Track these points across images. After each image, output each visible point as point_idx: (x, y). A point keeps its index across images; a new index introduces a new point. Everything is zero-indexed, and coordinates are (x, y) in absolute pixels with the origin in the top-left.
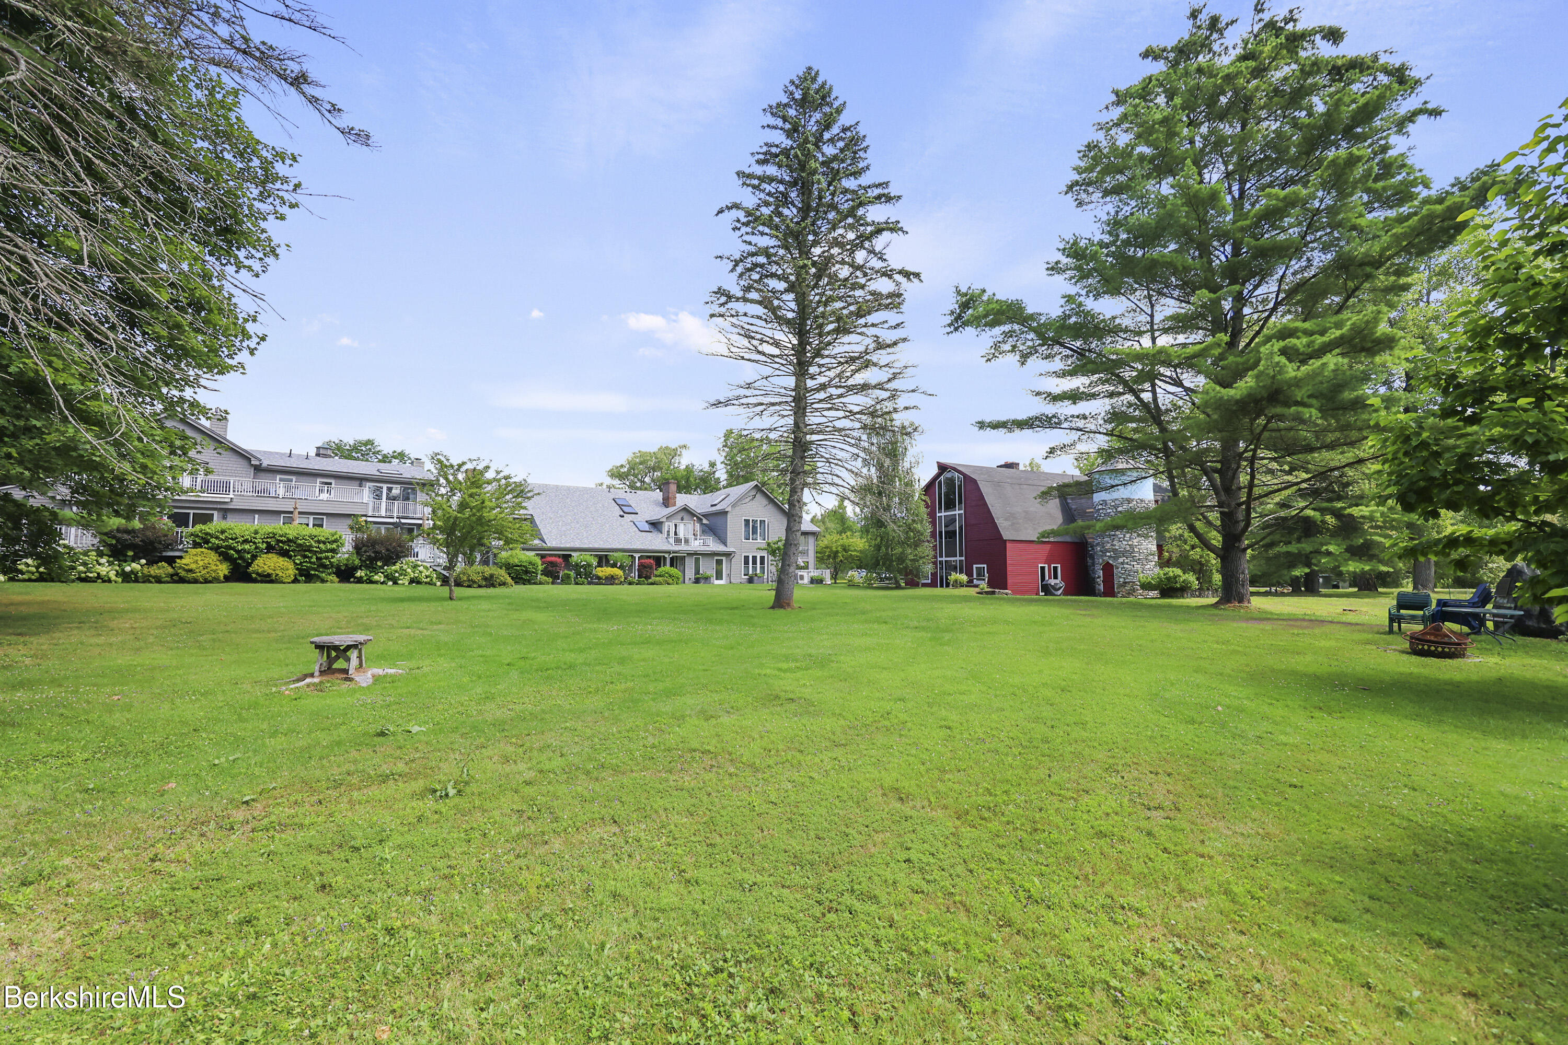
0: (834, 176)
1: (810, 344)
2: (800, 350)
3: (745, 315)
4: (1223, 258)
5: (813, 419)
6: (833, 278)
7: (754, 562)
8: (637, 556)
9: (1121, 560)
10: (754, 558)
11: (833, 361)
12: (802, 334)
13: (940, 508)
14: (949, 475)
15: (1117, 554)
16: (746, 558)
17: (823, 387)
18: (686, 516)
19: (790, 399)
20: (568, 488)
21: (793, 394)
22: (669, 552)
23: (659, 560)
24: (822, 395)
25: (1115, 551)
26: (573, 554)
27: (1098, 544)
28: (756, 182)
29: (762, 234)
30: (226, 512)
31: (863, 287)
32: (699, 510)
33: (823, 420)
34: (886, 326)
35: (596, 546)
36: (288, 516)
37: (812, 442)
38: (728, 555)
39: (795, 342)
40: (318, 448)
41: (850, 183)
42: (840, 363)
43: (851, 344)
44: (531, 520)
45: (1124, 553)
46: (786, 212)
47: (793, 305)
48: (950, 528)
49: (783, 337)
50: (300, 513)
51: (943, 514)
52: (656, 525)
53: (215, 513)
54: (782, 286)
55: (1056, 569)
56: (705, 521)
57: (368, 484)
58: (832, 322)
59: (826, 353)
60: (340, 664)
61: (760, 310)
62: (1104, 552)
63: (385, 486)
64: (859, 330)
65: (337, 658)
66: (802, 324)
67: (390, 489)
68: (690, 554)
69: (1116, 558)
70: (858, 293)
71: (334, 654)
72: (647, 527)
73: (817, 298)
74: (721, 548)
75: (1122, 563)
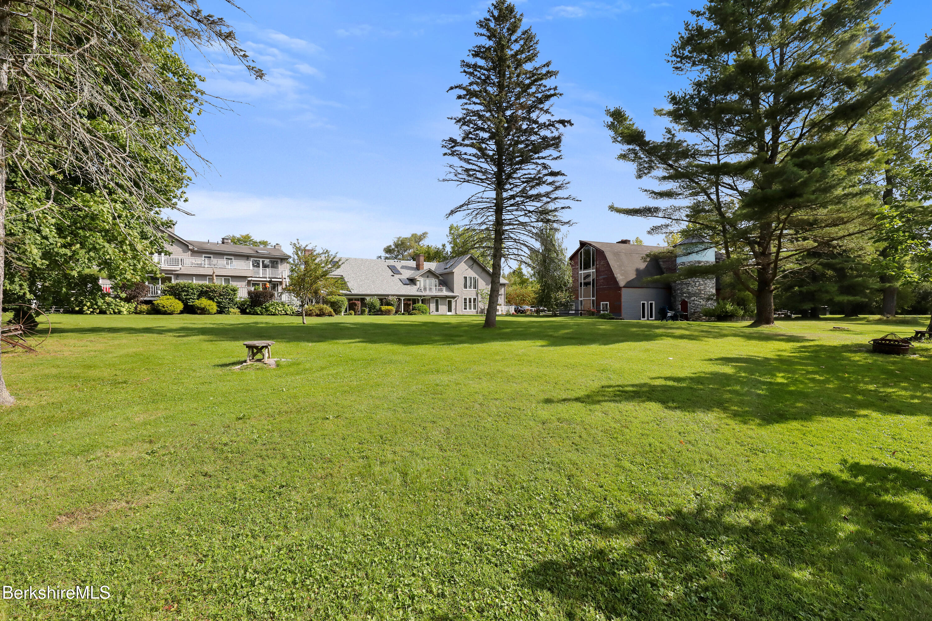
0: (519, 64)
1: (504, 171)
2: (498, 175)
3: (465, 154)
4: (767, 106)
5: (506, 216)
6: (519, 129)
7: (470, 302)
8: (402, 298)
9: (693, 299)
10: (470, 299)
11: (518, 181)
12: (499, 164)
13: (581, 268)
14: (587, 248)
15: (690, 295)
16: (465, 299)
17: (513, 197)
18: (430, 275)
19: (493, 205)
20: (362, 260)
21: (495, 201)
22: (421, 296)
23: (415, 301)
24: (512, 202)
25: (689, 293)
26: (366, 298)
27: (678, 289)
28: (471, 70)
29: (475, 103)
30: (178, 276)
31: (536, 133)
32: (438, 272)
33: (512, 217)
34: (550, 158)
35: (380, 293)
36: (210, 277)
37: (506, 230)
38: (454, 297)
39: (496, 170)
40: (223, 239)
41: (528, 67)
42: (523, 182)
43: (530, 170)
44: (342, 278)
45: (695, 295)
46: (489, 89)
47: (494, 147)
48: (587, 280)
49: (488, 167)
50: (216, 276)
51: (582, 272)
52: (412, 281)
53: (173, 276)
54: (486, 135)
55: (651, 304)
56: (441, 278)
57: (252, 259)
58: (518, 157)
59: (515, 176)
60: (259, 356)
61: (474, 151)
62: (682, 293)
63: (261, 260)
64: (534, 161)
65: (257, 353)
66: (500, 158)
67: (263, 262)
68: (433, 297)
69: (689, 297)
70: (533, 138)
71: (255, 351)
72: (408, 282)
73: (508, 142)
74: (450, 294)
75: (693, 301)
